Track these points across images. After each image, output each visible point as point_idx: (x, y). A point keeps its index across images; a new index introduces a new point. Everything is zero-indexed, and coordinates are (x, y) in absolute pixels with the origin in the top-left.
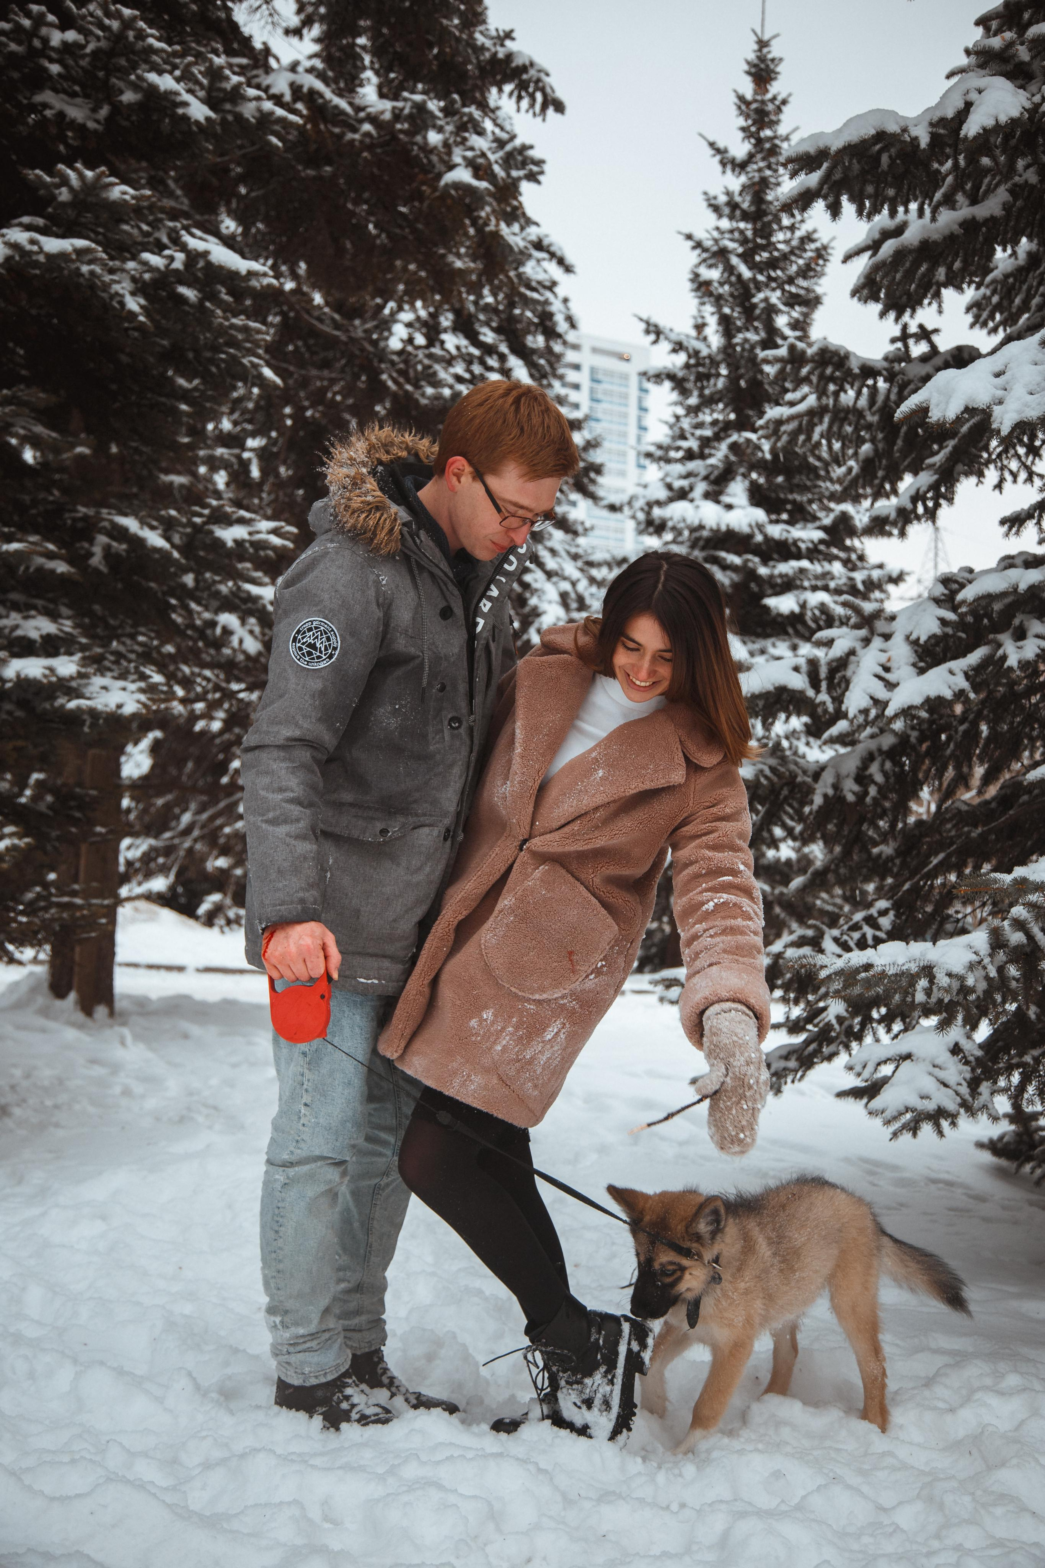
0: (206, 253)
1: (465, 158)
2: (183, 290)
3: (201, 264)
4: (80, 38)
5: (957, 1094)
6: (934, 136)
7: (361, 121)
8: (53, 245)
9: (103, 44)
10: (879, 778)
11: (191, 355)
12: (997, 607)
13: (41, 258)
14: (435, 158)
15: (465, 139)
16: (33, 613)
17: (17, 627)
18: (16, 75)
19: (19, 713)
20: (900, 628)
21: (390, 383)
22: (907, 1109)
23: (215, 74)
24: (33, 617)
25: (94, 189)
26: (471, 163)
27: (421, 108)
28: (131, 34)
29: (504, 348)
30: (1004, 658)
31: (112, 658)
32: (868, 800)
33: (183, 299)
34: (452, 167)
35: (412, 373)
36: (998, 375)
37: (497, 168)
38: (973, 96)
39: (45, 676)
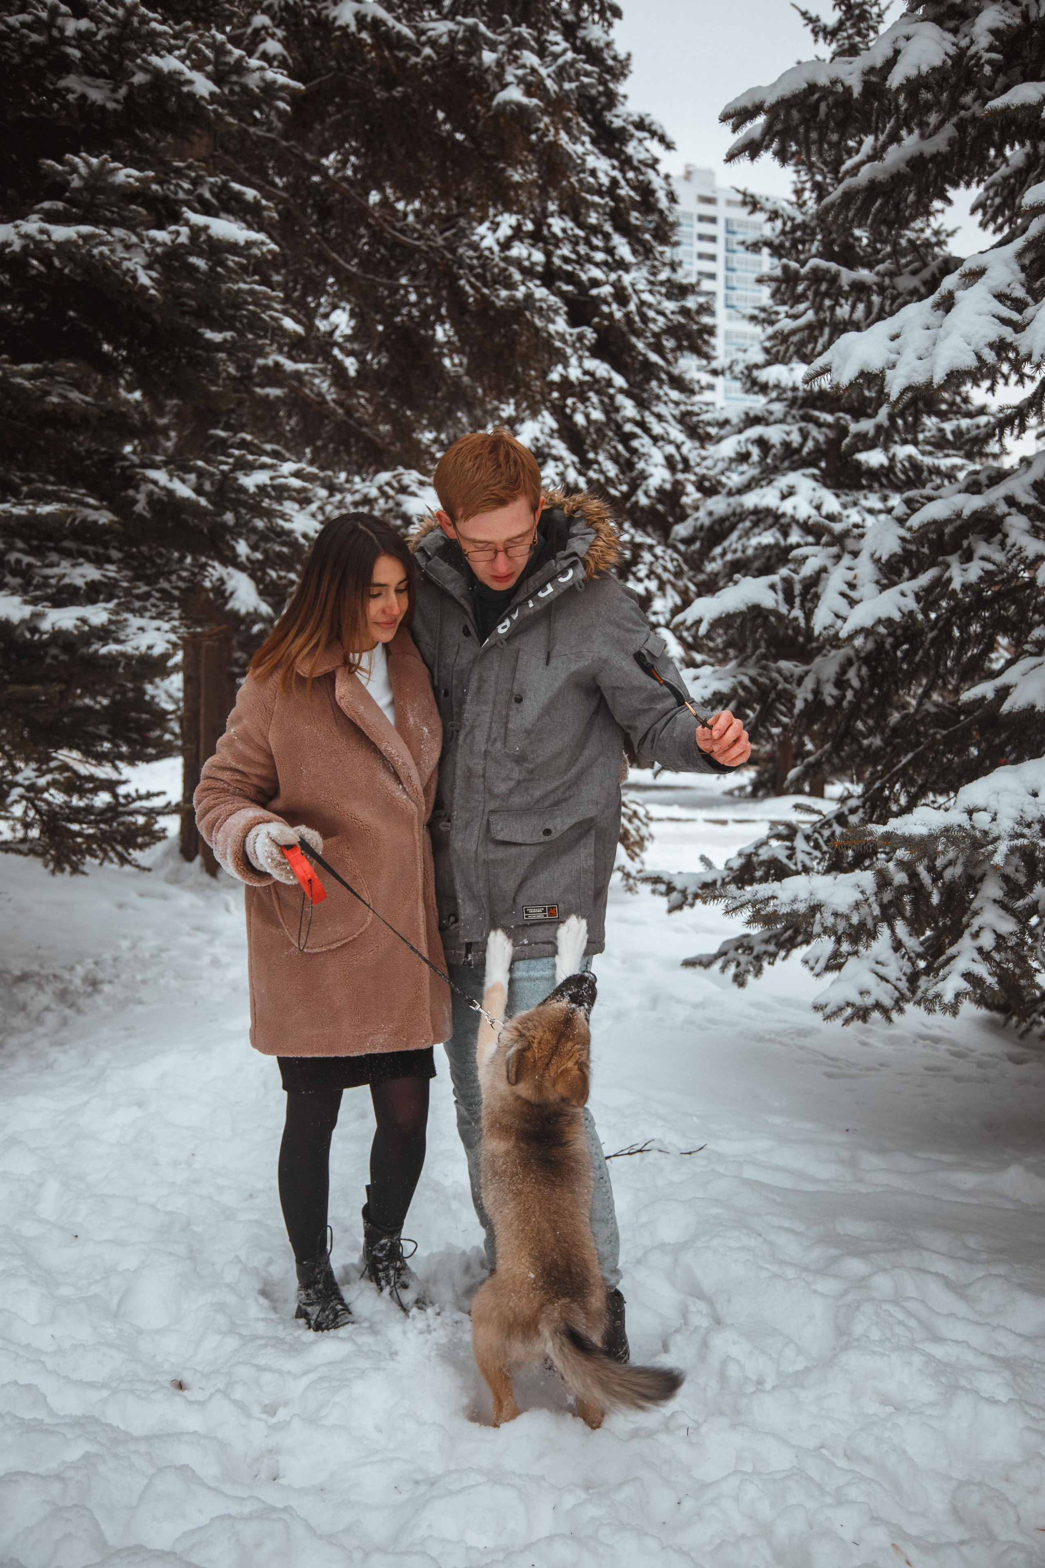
0: (206, 228)
1: (516, 76)
2: (193, 260)
3: (203, 238)
4: (92, 26)
5: (896, 988)
6: (867, 85)
7: (424, 44)
8: (61, 233)
9: (113, 30)
10: (856, 683)
11: (216, 313)
12: (948, 530)
13: (52, 247)
14: (489, 78)
15: (516, 58)
16: (81, 560)
17: (64, 576)
18: (42, 62)
19: (63, 657)
20: (867, 546)
21: (468, 288)
22: (848, 1004)
23: (219, 50)
24: (81, 565)
25: (99, 175)
26: (521, 80)
27: (473, 30)
28: (135, 20)
29: (608, 228)
30: (950, 580)
31: (158, 595)
32: (845, 704)
33: (195, 268)
34: (504, 86)
35: (488, 275)
36: (894, 338)
37: (549, 83)
38: (902, 44)
39: (76, 627)
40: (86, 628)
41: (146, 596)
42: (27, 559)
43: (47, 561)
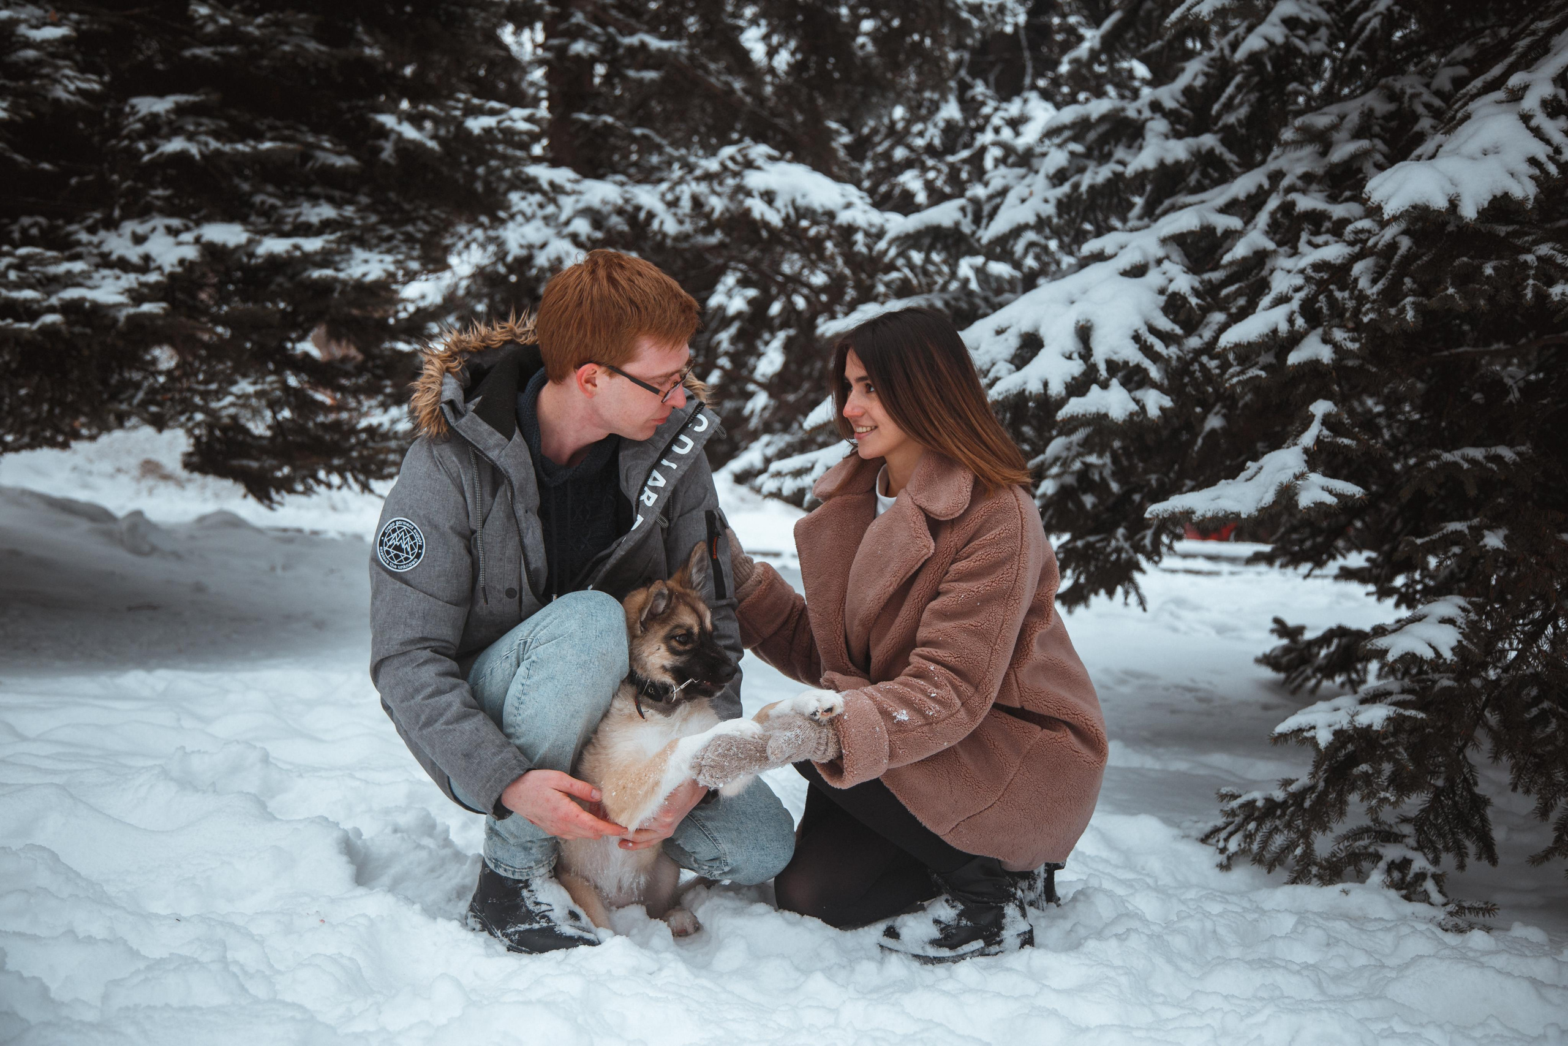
16: (323, 202)
17: (302, 215)
24: (321, 206)
39: (287, 252)
40: (298, 253)
41: (390, 238)
42: (272, 201)
43: (291, 203)
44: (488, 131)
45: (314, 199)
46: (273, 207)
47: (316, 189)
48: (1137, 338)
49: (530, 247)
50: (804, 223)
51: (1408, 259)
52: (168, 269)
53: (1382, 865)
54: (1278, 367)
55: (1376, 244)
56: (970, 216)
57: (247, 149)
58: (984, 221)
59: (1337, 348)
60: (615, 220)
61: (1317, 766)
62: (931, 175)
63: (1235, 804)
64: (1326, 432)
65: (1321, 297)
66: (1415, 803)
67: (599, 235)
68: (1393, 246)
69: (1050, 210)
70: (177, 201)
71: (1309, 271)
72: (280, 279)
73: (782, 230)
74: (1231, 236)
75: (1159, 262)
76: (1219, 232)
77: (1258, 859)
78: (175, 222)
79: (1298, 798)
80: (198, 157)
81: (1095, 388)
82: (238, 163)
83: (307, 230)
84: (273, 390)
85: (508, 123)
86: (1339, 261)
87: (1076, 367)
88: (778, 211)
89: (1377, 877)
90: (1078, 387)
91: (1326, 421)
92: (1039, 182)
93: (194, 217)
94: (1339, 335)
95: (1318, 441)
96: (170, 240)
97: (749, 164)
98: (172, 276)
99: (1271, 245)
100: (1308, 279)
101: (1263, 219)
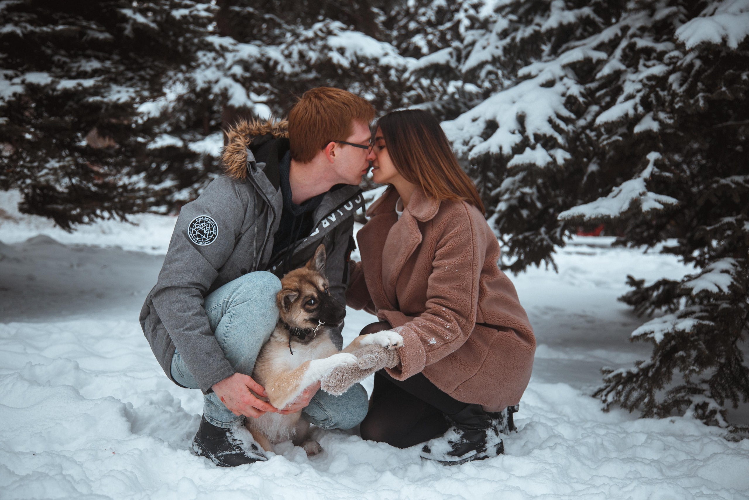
16: (93, 59)
17: (81, 66)
39: (74, 87)
40: (80, 88)
41: (131, 79)
42: (64, 59)
43: (75, 60)
44: (184, 17)
45: (88, 58)
46: (65, 63)
47: (89, 52)
48: (550, 121)
49: (209, 82)
50: (362, 65)
51: (700, 72)
52: (7, 99)
53: (692, 406)
54: (629, 135)
55: (681, 65)
56: (455, 58)
57: (49, 30)
58: (463, 60)
59: (661, 123)
60: (257, 67)
61: (655, 353)
62: (430, 37)
63: (611, 375)
64: (656, 170)
65: (652, 95)
66: (709, 372)
67: (247, 75)
68: (691, 65)
69: (499, 53)
70: (10, 61)
71: (645, 81)
72: (71, 103)
73: (349, 69)
74: (601, 63)
75: (561, 79)
76: (594, 61)
77: (624, 406)
78: (10, 72)
79: (646, 371)
80: (21, 35)
81: (528, 150)
82: (44, 38)
83: (85, 75)
84: (70, 165)
85: (195, 13)
86: (661, 75)
87: (517, 138)
88: (347, 58)
89: (689, 413)
90: (518, 149)
91: (657, 163)
92: (493, 37)
93: (20, 69)
94: (662, 115)
95: (652, 174)
96: (7, 82)
97: (330, 33)
98: (9, 102)
99: (623, 67)
100: (644, 85)
101: (618, 53)
